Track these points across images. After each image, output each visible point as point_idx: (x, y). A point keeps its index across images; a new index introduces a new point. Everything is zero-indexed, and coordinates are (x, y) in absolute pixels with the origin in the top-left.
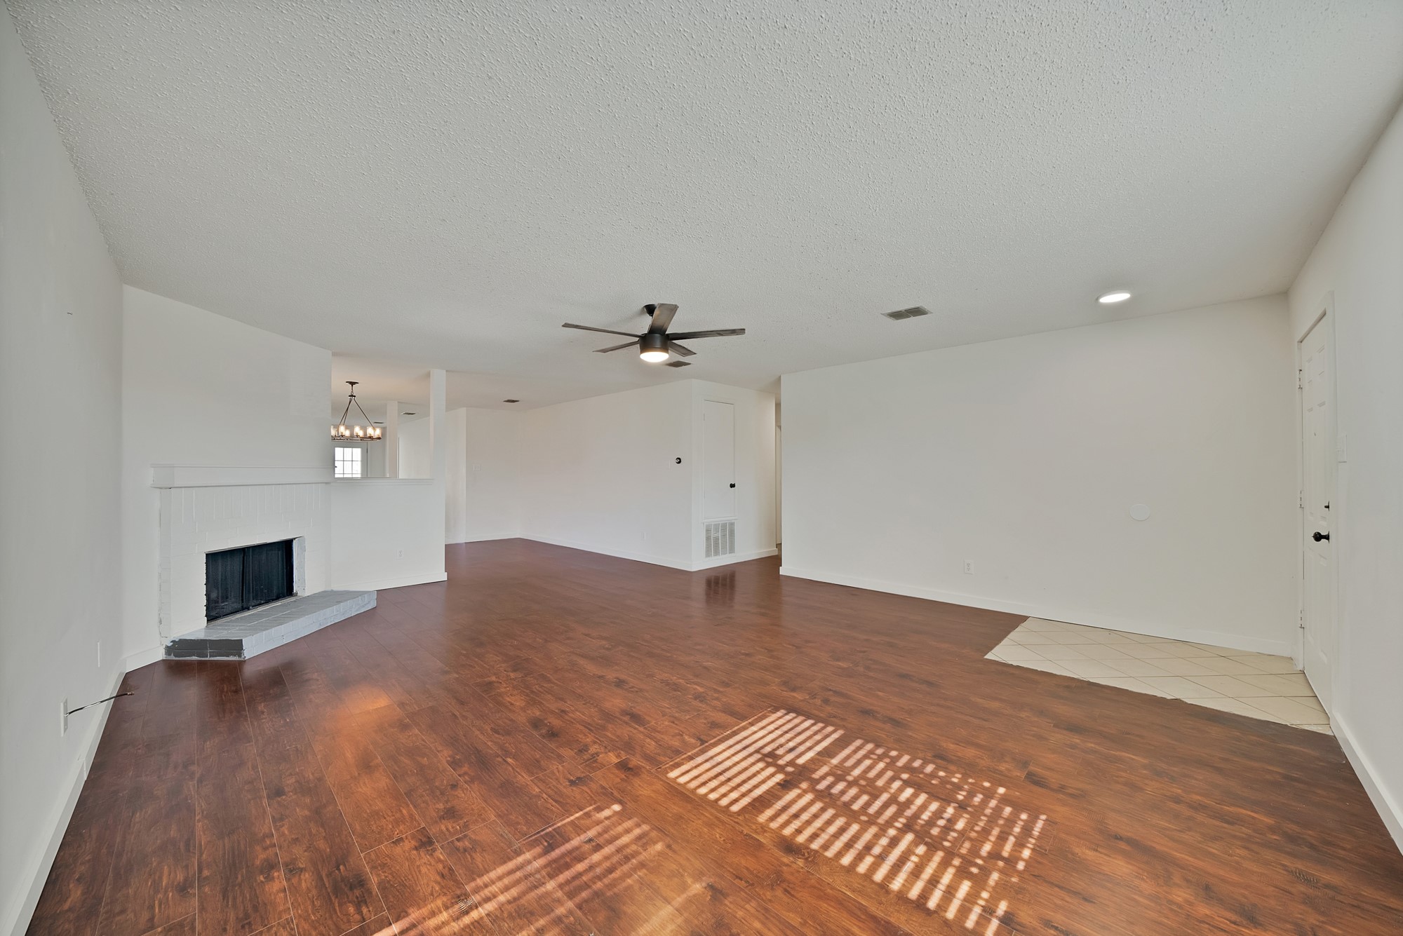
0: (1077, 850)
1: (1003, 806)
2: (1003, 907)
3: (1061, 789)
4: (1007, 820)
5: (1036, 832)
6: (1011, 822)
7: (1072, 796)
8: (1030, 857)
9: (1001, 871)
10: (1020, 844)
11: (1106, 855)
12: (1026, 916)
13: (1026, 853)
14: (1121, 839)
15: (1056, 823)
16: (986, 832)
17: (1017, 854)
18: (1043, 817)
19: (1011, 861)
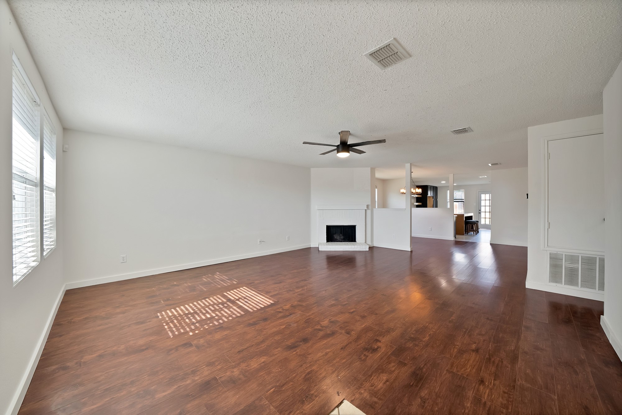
0: (155, 337)
1: (185, 331)
2: (160, 317)
3: (177, 349)
4: (179, 329)
5: (169, 332)
6: (178, 330)
7: (171, 350)
8: (165, 327)
9: (167, 321)
10: (170, 328)
11: (147, 341)
12: (155, 320)
13: (166, 327)
14: (146, 349)
15: (167, 339)
16: (180, 324)
17: (168, 325)
18: (172, 337)
19: (167, 324)
